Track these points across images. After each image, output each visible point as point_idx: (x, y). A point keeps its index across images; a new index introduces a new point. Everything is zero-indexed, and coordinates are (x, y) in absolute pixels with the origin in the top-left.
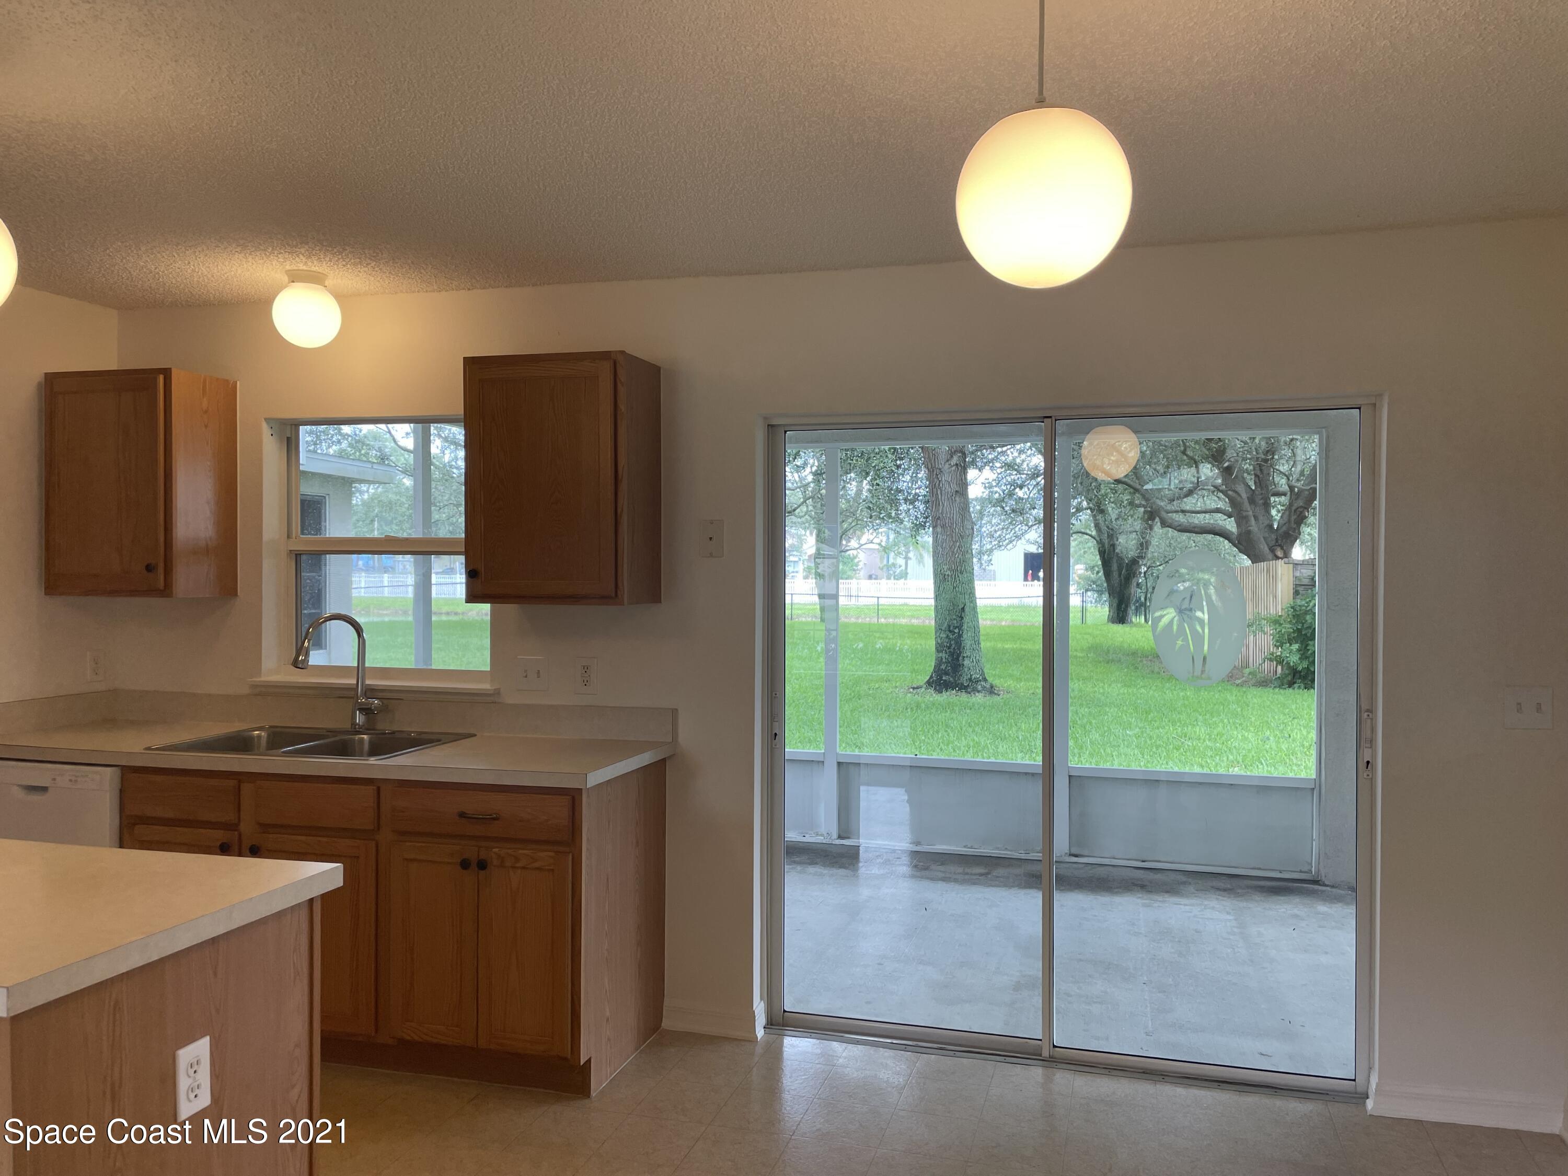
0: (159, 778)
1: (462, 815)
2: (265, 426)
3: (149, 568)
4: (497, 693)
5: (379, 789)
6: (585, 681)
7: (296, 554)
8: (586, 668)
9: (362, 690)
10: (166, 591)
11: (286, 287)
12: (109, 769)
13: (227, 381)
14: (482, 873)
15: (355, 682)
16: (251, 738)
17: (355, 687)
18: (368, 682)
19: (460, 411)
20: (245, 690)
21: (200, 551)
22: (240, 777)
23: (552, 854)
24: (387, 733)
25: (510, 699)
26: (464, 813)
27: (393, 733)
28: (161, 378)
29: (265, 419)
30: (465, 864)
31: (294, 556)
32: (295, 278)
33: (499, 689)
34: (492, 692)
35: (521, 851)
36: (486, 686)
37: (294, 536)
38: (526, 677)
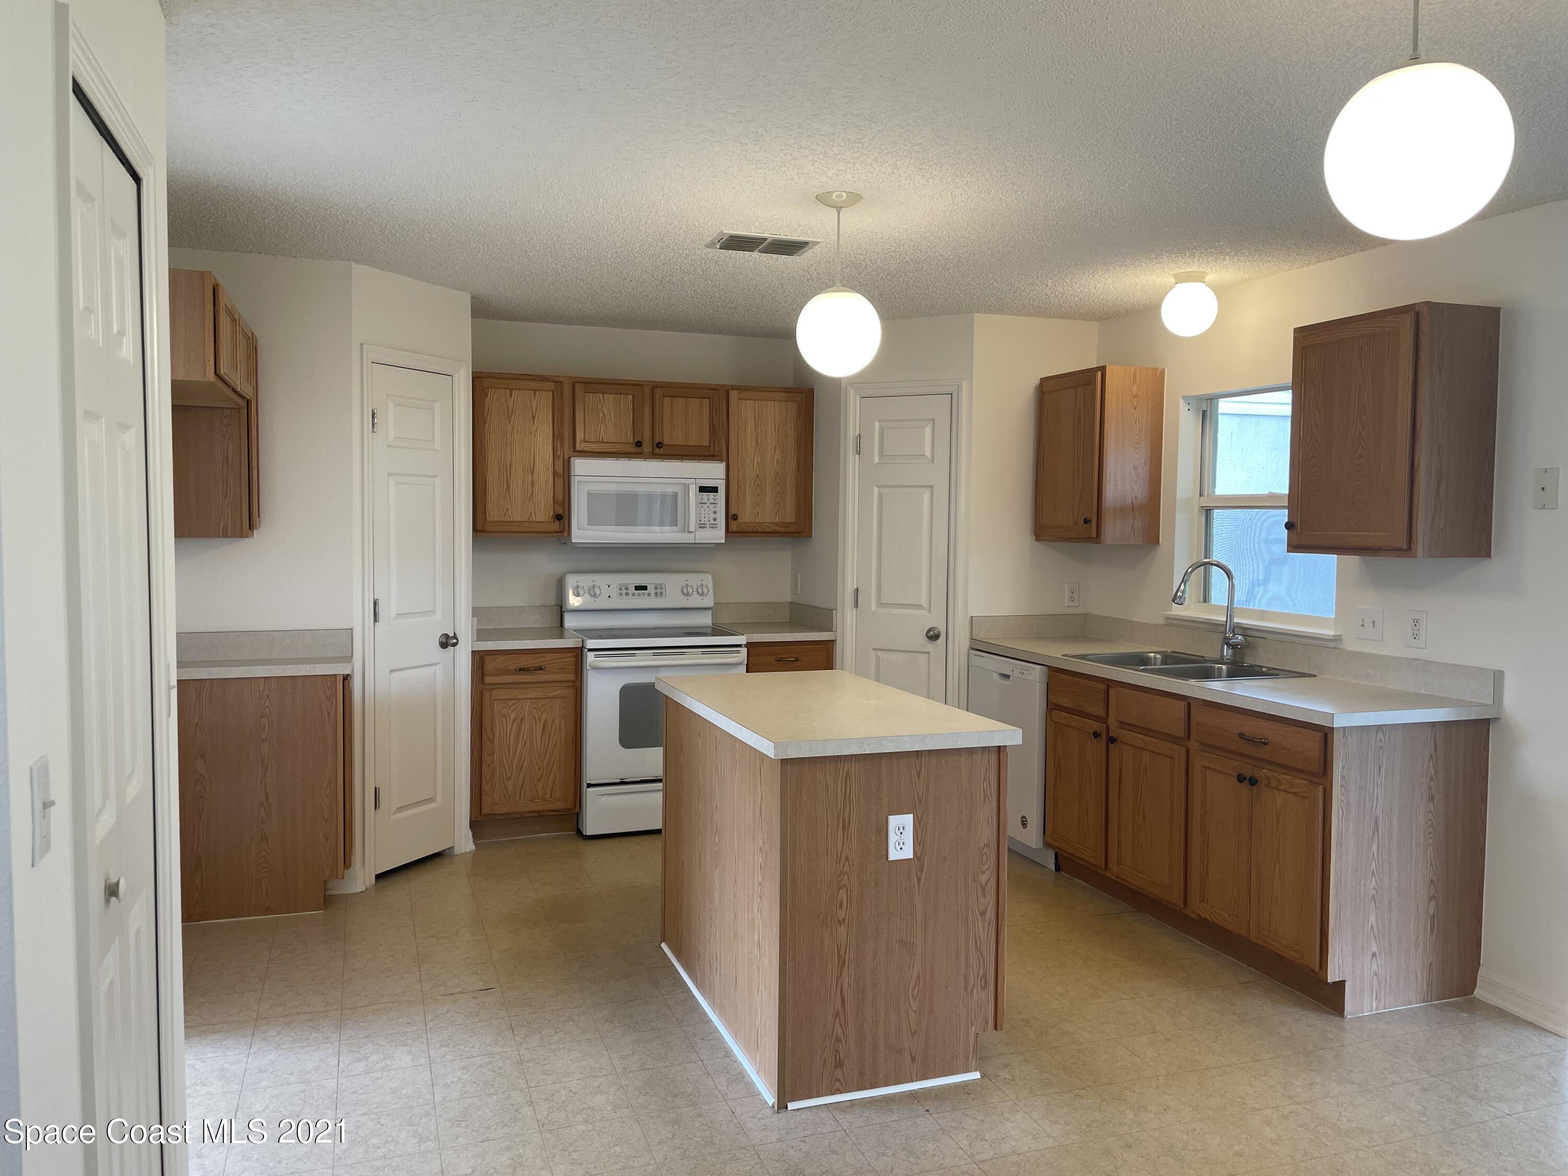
0: (1065, 677)
1: (1241, 736)
2: (1182, 402)
3: (1087, 521)
4: (1337, 639)
5: (1189, 704)
6: (1415, 634)
7: (1208, 510)
8: (1416, 621)
9: (1230, 626)
10: (1097, 538)
11: (1172, 287)
12: (1039, 667)
13: (1156, 369)
14: (1254, 788)
15: (1225, 620)
16: (1150, 658)
17: (1224, 623)
18: (1236, 620)
19: (1288, 378)
20: (1162, 621)
21: (1127, 510)
22: (1109, 684)
23: (1306, 782)
24: (1246, 666)
25: (1351, 645)
26: (1243, 734)
27: (1252, 666)
28: (1099, 373)
29: (1182, 397)
30: (1241, 778)
31: (1204, 511)
32: (1181, 279)
33: (1341, 635)
34: (1331, 638)
35: (1283, 776)
36: (1330, 632)
37: (1206, 494)
38: (1363, 626)
